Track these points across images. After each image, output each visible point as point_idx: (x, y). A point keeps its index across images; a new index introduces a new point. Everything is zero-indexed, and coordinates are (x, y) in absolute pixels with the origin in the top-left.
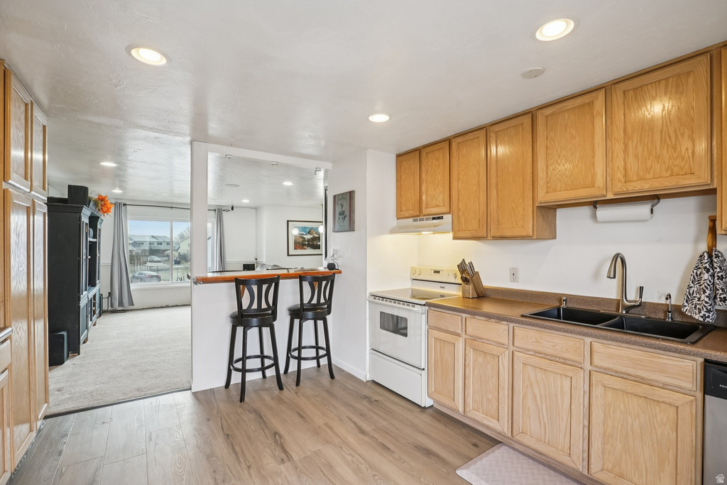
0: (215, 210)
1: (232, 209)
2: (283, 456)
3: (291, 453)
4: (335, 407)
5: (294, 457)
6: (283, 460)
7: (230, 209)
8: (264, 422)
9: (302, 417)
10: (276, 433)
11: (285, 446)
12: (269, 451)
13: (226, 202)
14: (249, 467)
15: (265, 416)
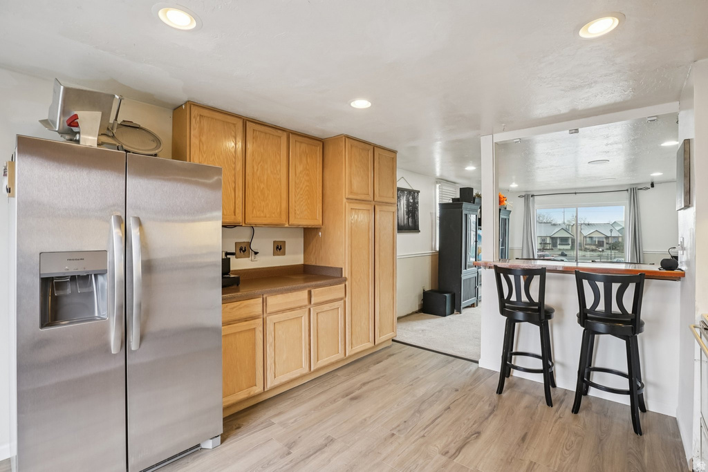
0: (627, 190)
1: (652, 185)
2: (452, 451)
3: (461, 453)
4: (576, 460)
5: (457, 459)
6: (447, 452)
7: (650, 186)
8: (487, 418)
9: (523, 439)
10: (479, 433)
11: (468, 445)
12: (450, 440)
13: (642, 178)
14: (424, 436)
15: (495, 415)
